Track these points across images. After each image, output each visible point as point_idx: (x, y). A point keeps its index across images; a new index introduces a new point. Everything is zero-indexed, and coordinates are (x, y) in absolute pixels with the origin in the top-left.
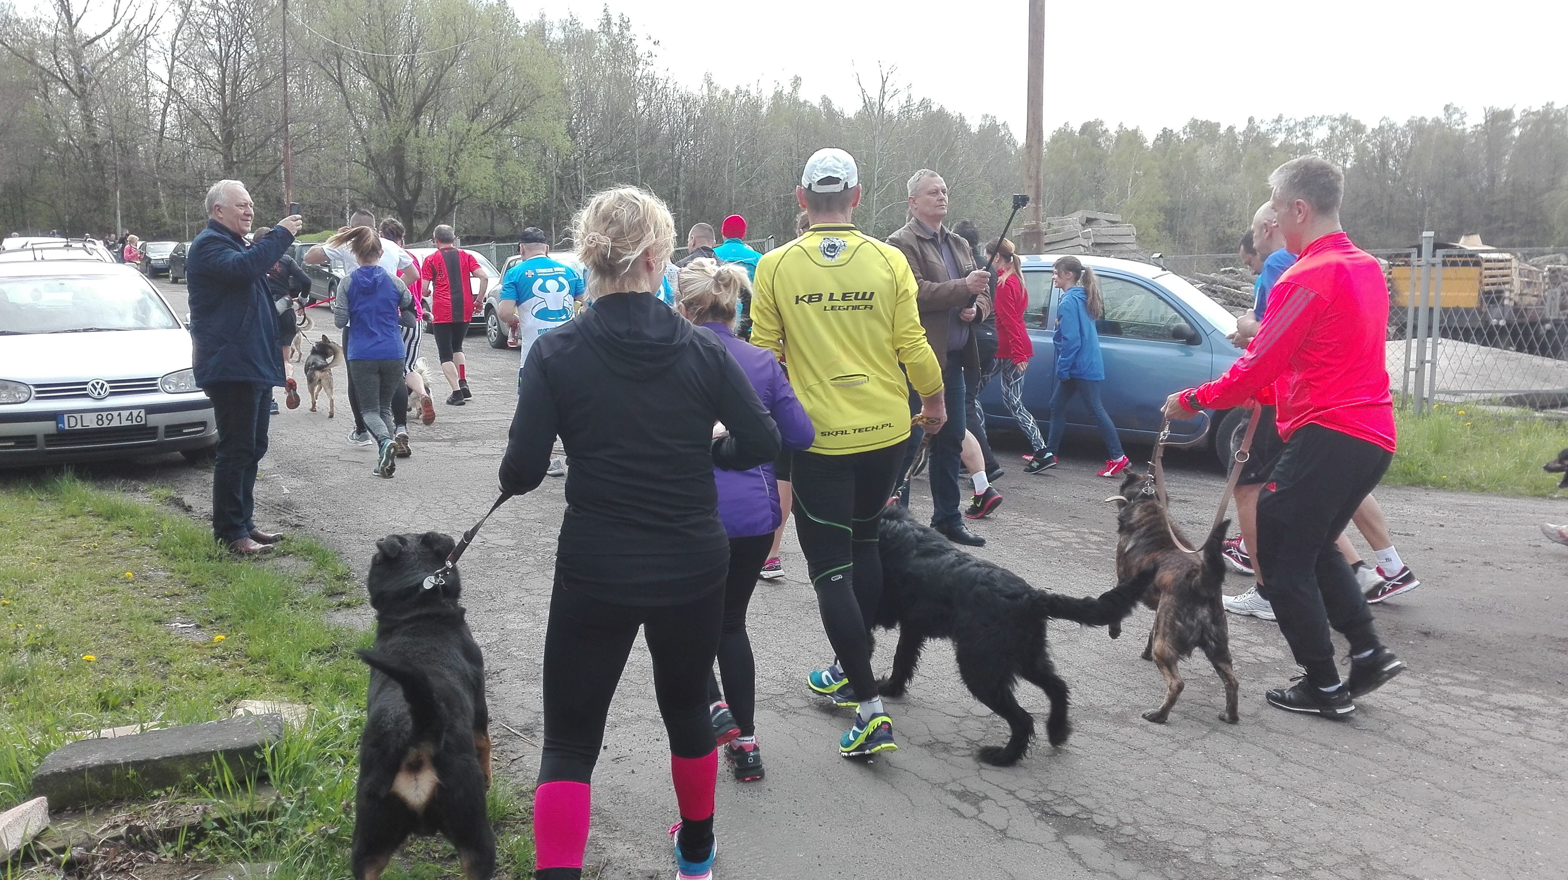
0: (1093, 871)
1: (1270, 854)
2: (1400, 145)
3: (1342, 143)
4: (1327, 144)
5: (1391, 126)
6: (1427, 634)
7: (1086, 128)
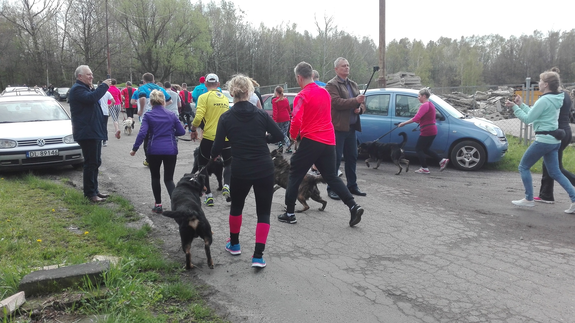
0: (407, 315)
1: (473, 308)
2: (518, 46)
3: (496, 45)
4: (491, 46)
5: (514, 39)
6: (530, 227)
7: (402, 41)
